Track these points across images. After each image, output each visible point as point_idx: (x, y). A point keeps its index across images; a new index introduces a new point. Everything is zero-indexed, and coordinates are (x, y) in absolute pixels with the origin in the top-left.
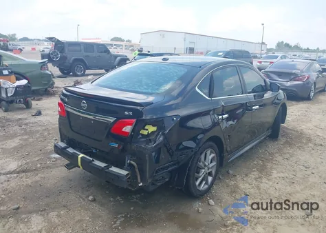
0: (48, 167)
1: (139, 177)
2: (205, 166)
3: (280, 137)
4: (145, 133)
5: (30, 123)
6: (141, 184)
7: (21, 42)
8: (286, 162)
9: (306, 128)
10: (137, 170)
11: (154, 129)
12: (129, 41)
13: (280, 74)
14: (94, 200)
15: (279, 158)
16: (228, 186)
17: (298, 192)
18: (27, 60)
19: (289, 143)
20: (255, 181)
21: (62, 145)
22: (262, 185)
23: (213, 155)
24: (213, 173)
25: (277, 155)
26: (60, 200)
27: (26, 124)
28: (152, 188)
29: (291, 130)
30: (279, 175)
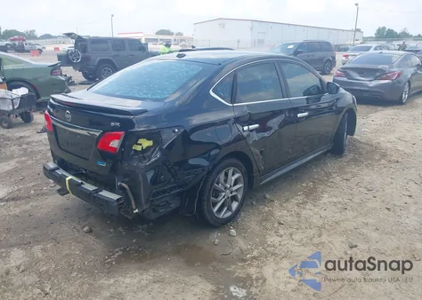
0: (43, 194)
1: (133, 203)
2: (226, 188)
3: (346, 153)
4: (139, 148)
5: (33, 141)
6: (137, 211)
7: (41, 41)
8: (344, 183)
9: (384, 140)
10: (130, 195)
11: (150, 143)
12: (179, 34)
13: (361, 71)
14: (90, 231)
15: (338, 179)
16: (260, 213)
17: (347, 220)
18: (33, 63)
19: (356, 161)
20: (296, 207)
21: (52, 165)
22: (304, 212)
23: (237, 176)
24: (240, 197)
25: (334, 175)
26: (50, 232)
27: (28, 143)
28: (154, 216)
29: (364, 143)
30: (331, 199)
